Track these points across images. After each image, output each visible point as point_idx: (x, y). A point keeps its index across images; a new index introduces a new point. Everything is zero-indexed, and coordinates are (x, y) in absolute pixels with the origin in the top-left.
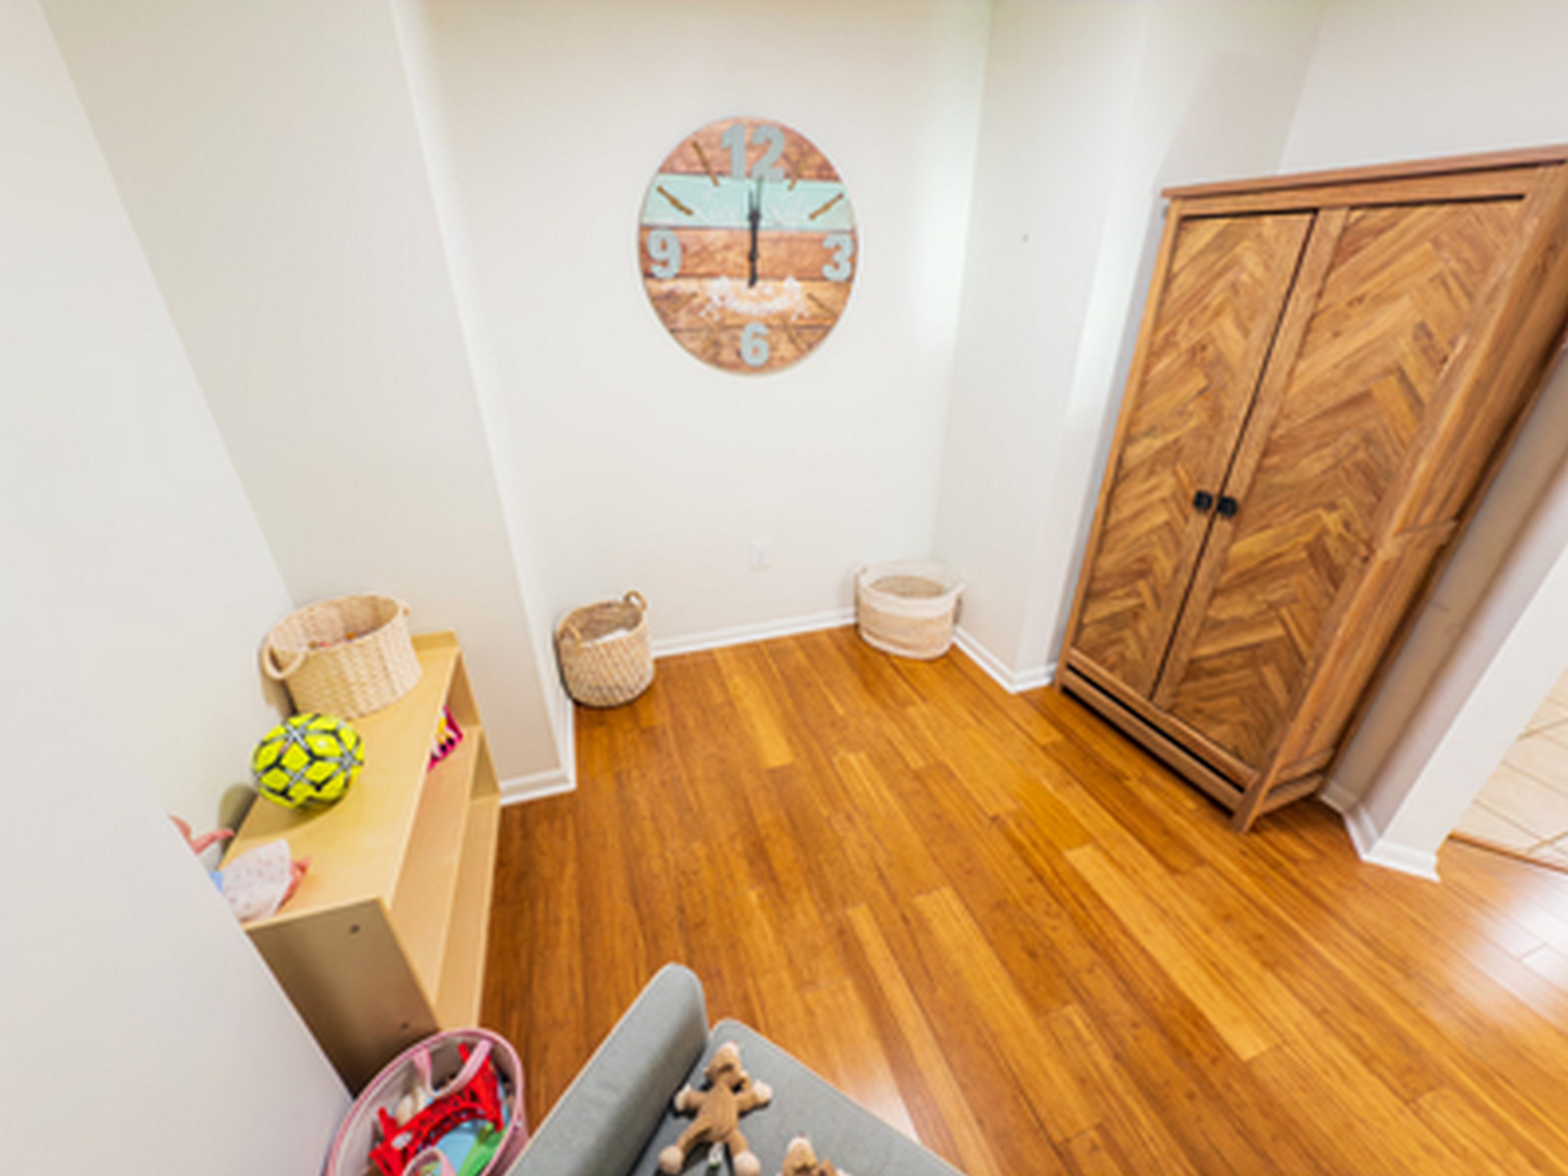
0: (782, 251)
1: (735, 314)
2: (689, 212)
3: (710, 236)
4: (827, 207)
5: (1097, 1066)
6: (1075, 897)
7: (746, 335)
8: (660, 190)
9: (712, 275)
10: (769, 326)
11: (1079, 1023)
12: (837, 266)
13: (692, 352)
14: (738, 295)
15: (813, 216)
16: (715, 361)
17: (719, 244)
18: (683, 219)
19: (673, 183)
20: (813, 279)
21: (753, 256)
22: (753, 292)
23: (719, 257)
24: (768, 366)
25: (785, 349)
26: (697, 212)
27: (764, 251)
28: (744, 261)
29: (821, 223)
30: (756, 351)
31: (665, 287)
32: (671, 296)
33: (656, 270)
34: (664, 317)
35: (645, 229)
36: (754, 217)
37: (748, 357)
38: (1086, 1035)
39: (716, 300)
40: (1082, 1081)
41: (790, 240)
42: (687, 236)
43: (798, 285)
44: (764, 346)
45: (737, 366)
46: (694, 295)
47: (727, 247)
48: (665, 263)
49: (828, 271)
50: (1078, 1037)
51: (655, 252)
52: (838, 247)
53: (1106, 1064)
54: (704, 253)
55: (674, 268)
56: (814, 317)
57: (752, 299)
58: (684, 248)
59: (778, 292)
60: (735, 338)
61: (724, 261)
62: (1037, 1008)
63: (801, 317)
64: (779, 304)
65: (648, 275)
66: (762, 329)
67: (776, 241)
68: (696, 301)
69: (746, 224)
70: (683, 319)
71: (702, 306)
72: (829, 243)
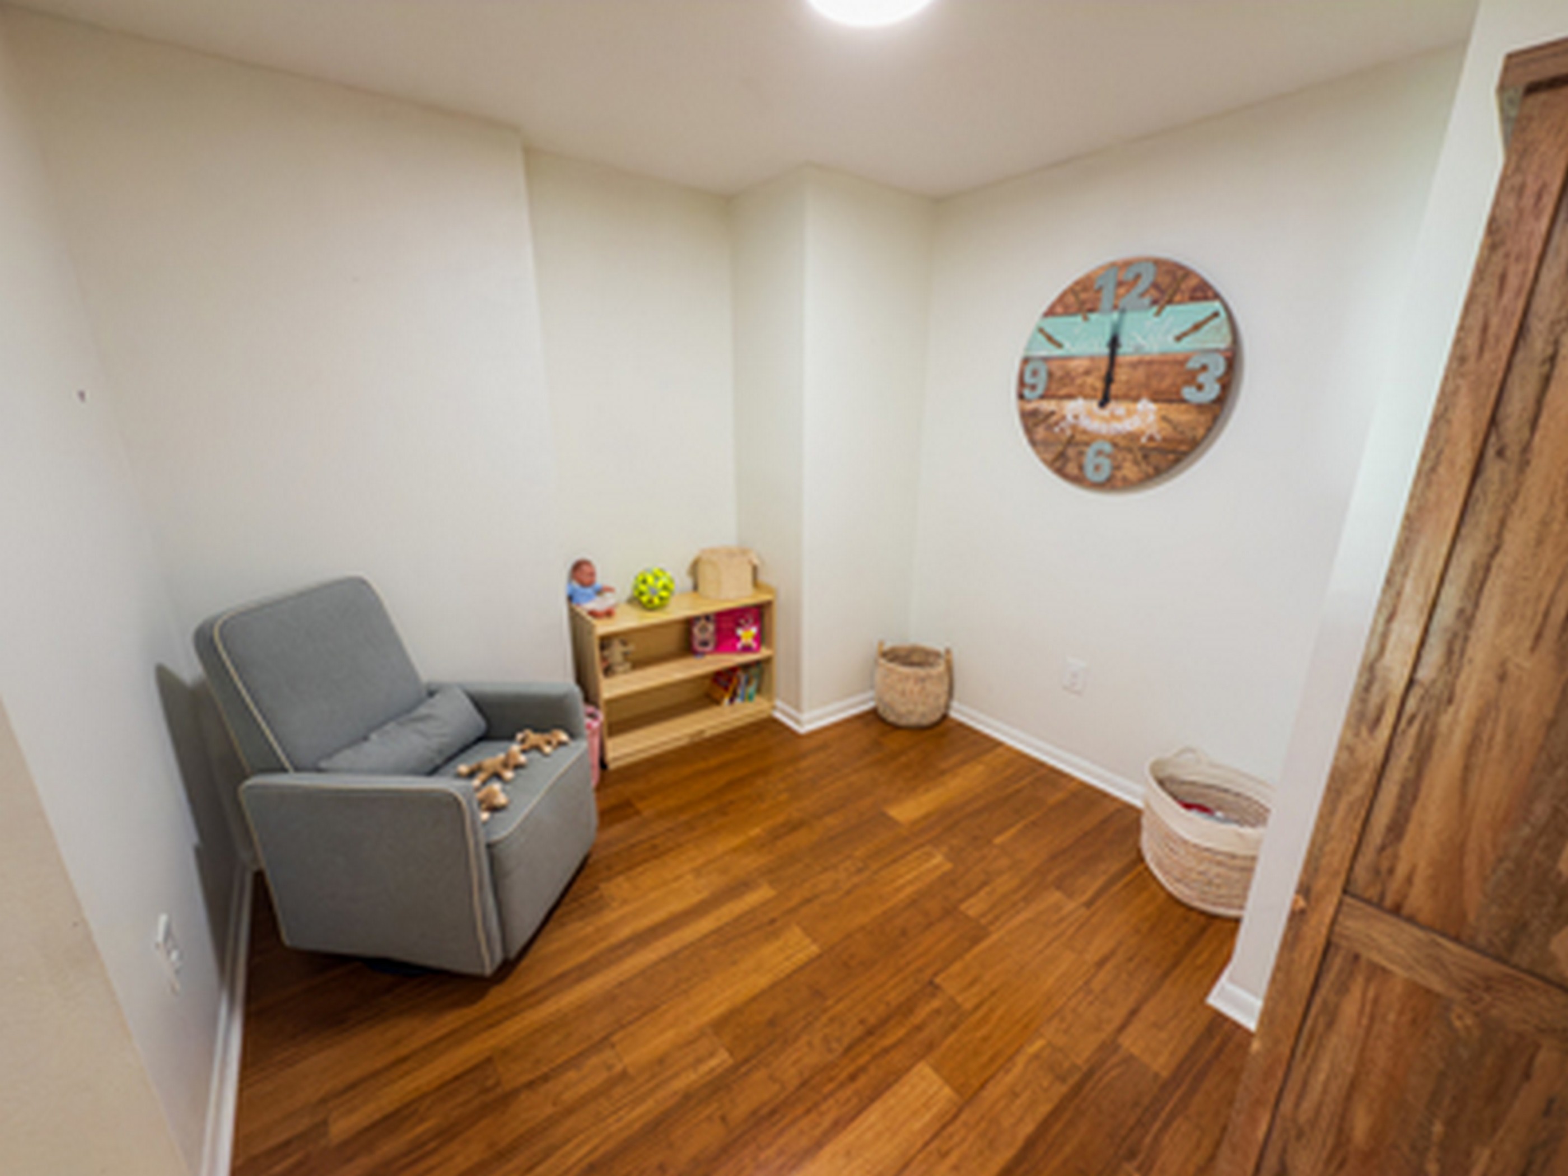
0: (1140, 374)
1: (1085, 432)
2: (1059, 345)
3: (1073, 364)
4: (1197, 327)
5: (676, 1075)
6: (862, 1069)
7: (1090, 452)
8: (1041, 330)
9: (1070, 397)
10: (1115, 445)
11: (713, 1063)
12: (1200, 387)
13: (1045, 461)
14: (1090, 415)
15: (1179, 338)
16: (1061, 472)
17: (1081, 370)
18: (1057, 352)
19: (1053, 325)
20: (1170, 401)
21: (1109, 379)
22: (1105, 412)
23: (1079, 381)
24: (1108, 485)
25: (1130, 470)
26: (1067, 345)
27: (1121, 375)
28: (1100, 385)
29: (1187, 344)
30: (1097, 468)
31: (1030, 407)
32: (1035, 413)
33: (1027, 393)
34: (1029, 431)
35: (1026, 361)
36: (1114, 343)
37: (1090, 474)
38: (704, 1068)
39: (1070, 418)
40: (661, 1061)
41: (1150, 363)
42: (1054, 366)
43: (1152, 407)
44: (1106, 464)
45: (1079, 479)
46: (1052, 413)
47: (1087, 373)
48: (1033, 387)
49: (1189, 393)
50: (699, 1061)
51: (1028, 379)
52: (1204, 368)
53: (680, 1084)
54: (1068, 377)
55: (1040, 391)
56: (1165, 440)
57: (1104, 419)
58: (1050, 375)
59: (1129, 413)
60: (1081, 454)
61: (1082, 386)
62: (719, 1025)
63: (1151, 438)
64: (1129, 425)
65: (1021, 396)
66: (1107, 448)
67: (1134, 365)
68: (1054, 419)
69: (1105, 351)
70: (1040, 433)
71: (1057, 424)
72: (1193, 364)
